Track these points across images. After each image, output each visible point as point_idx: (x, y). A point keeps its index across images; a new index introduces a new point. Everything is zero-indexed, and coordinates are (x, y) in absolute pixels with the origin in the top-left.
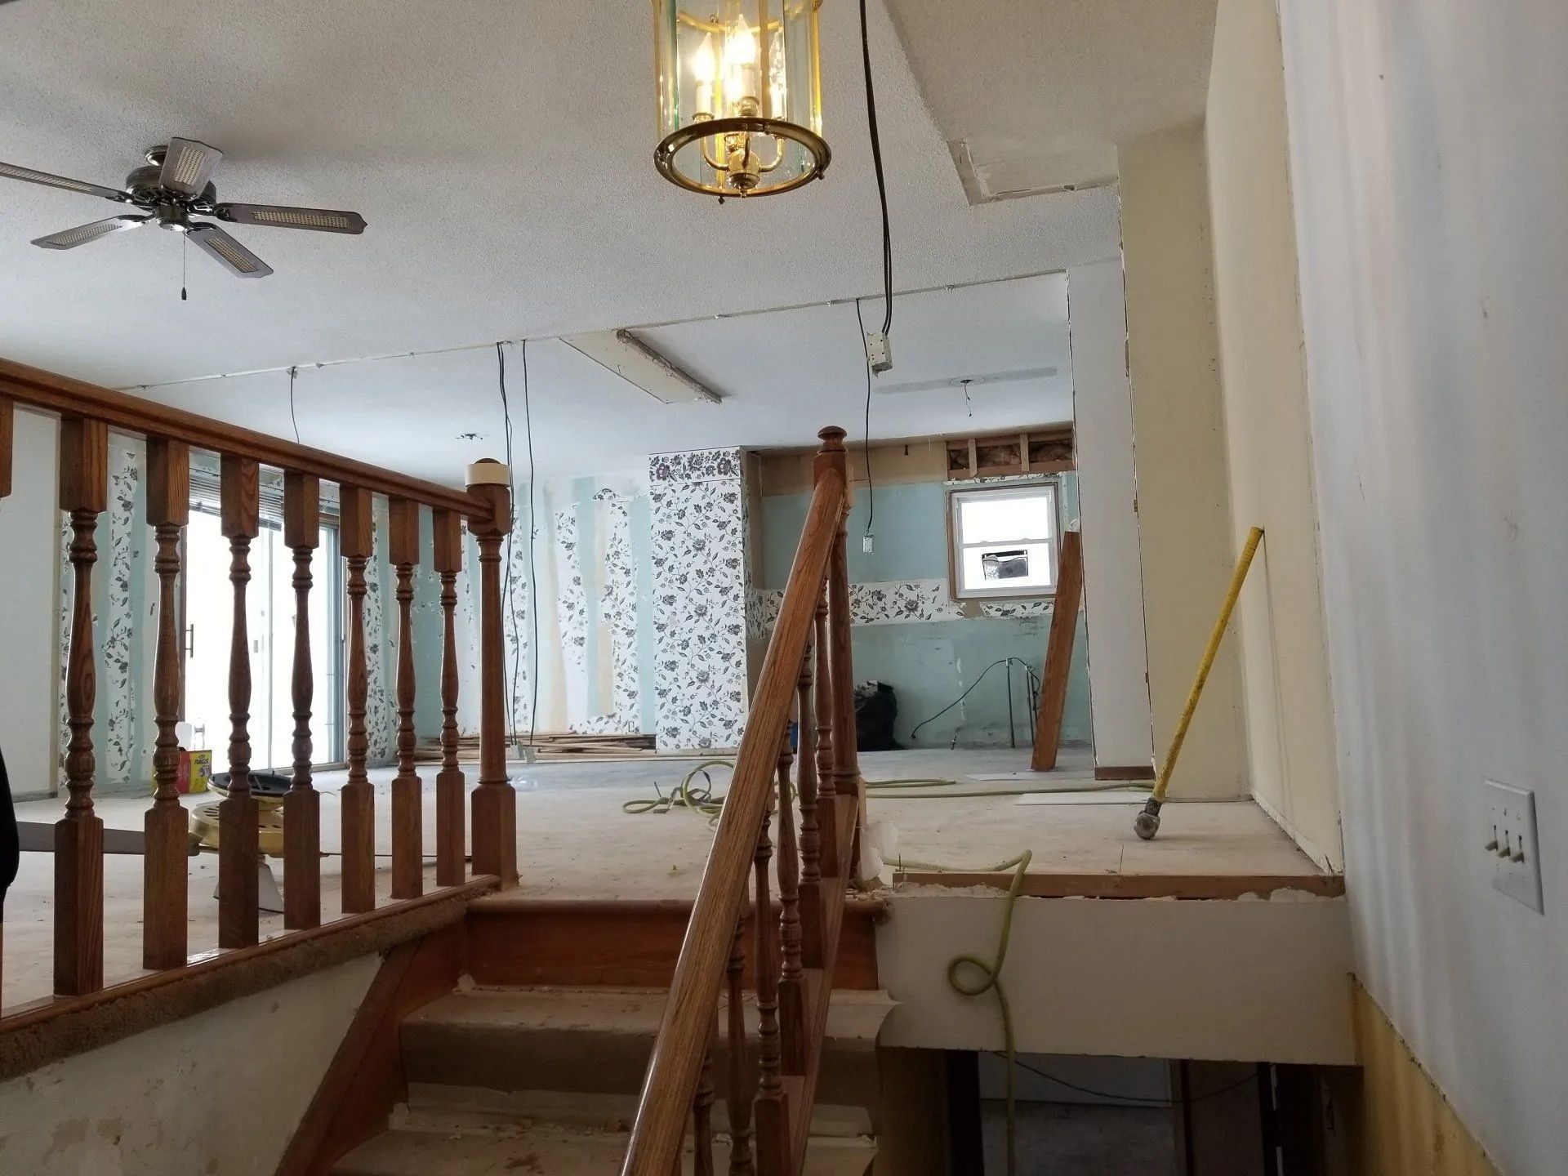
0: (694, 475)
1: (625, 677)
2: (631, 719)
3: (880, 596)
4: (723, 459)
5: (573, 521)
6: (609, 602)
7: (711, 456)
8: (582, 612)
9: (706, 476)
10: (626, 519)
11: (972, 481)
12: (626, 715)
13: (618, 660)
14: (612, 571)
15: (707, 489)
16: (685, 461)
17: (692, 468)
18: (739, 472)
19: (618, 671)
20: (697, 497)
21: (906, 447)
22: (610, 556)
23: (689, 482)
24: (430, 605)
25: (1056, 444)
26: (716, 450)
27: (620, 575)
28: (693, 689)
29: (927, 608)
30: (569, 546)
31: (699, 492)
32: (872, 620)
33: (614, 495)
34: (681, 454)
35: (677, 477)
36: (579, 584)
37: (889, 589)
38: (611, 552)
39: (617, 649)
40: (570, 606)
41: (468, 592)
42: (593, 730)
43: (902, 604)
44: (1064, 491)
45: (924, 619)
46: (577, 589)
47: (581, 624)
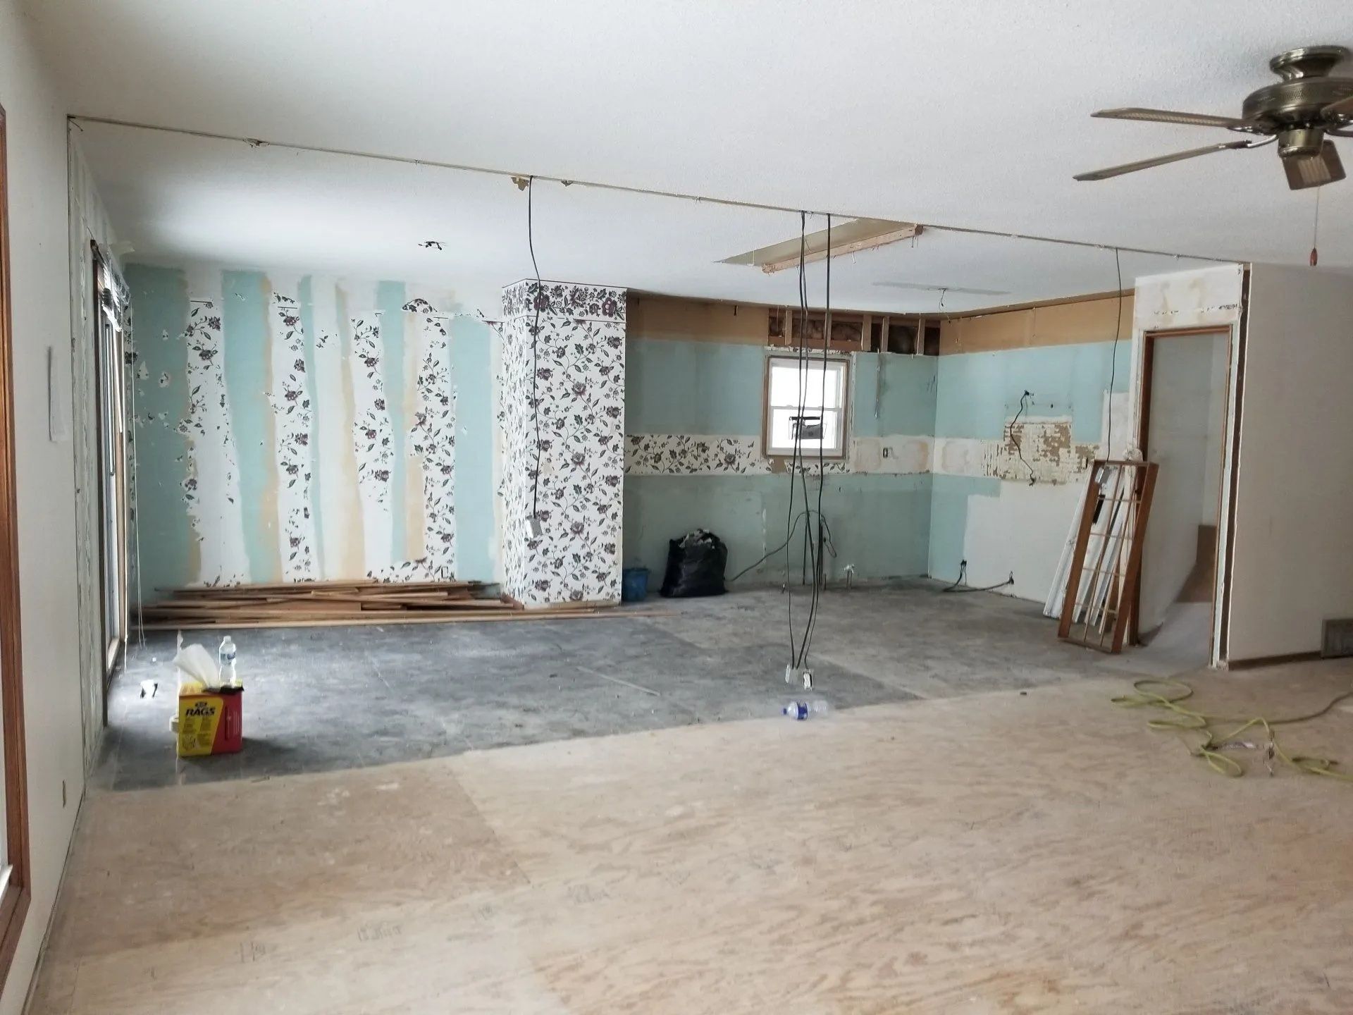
0: (577, 311)
1: (439, 519)
2: (445, 564)
3: (704, 448)
4: (609, 299)
5: (376, 332)
6: (421, 433)
7: (596, 294)
8: (385, 442)
9: (590, 314)
10: (445, 339)
11: (787, 349)
12: (439, 560)
13: (430, 499)
14: (426, 398)
15: (590, 329)
16: (566, 293)
17: (574, 302)
18: (625, 315)
19: (430, 511)
20: (579, 336)
21: (734, 308)
22: (424, 380)
23: (571, 318)
24: (162, 416)
25: (847, 325)
26: (602, 288)
27: (435, 403)
28: (566, 541)
29: (742, 462)
30: (371, 362)
31: (581, 331)
32: (696, 470)
33: (431, 308)
34: (563, 286)
35: (558, 310)
36: (383, 408)
37: (712, 442)
38: (425, 375)
39: (429, 486)
40: (371, 434)
41: (222, 404)
42: (397, 576)
43: (722, 457)
44: (853, 368)
45: (739, 472)
46: (380, 414)
47: (385, 455)
